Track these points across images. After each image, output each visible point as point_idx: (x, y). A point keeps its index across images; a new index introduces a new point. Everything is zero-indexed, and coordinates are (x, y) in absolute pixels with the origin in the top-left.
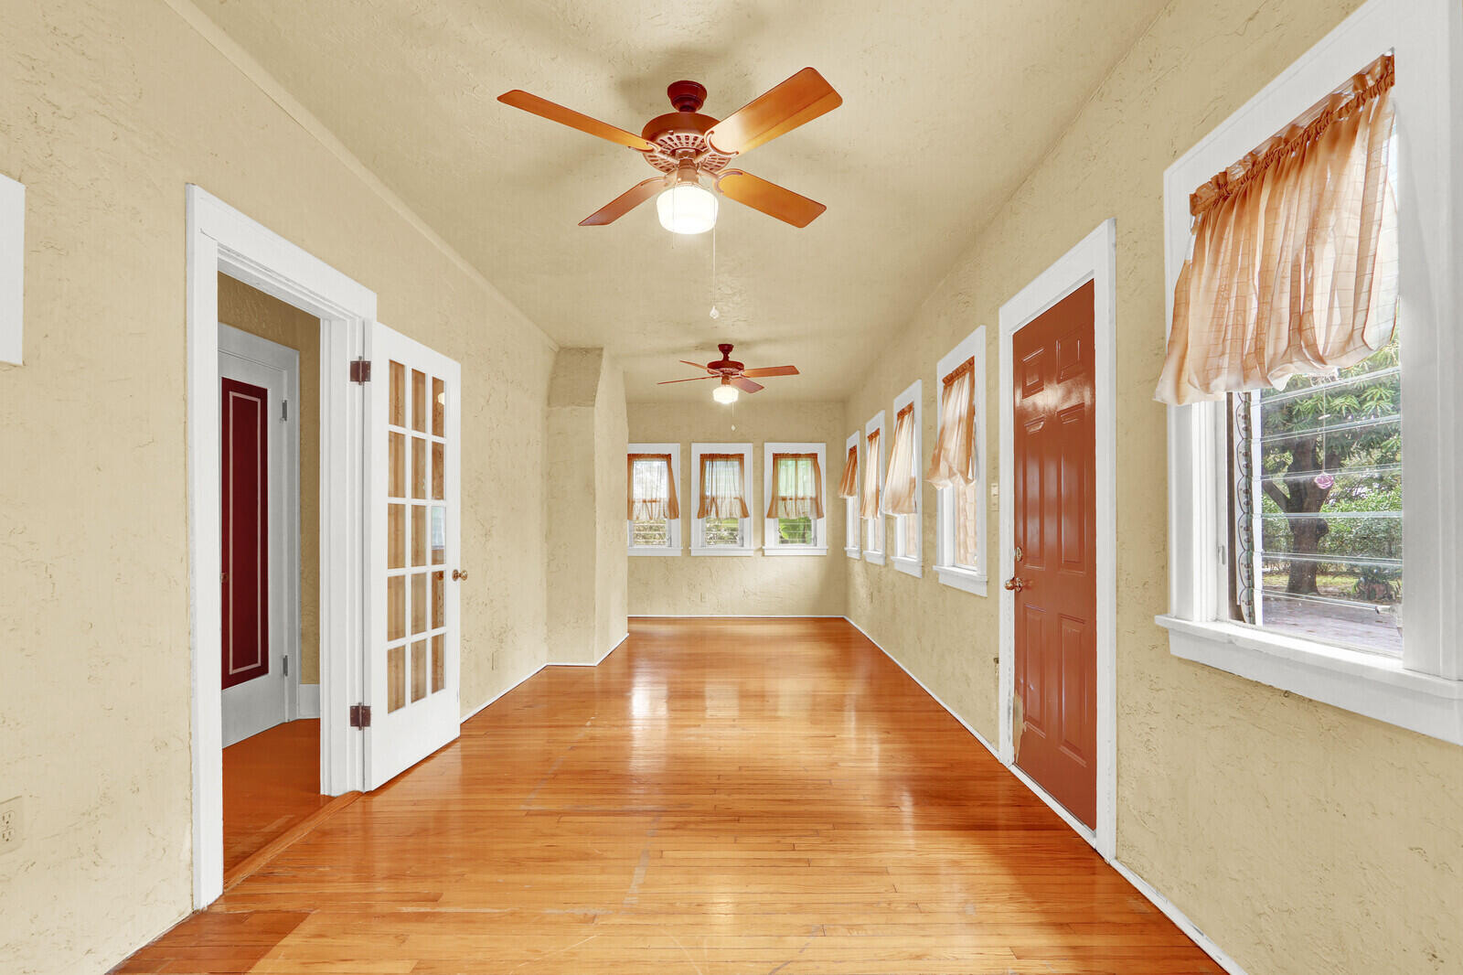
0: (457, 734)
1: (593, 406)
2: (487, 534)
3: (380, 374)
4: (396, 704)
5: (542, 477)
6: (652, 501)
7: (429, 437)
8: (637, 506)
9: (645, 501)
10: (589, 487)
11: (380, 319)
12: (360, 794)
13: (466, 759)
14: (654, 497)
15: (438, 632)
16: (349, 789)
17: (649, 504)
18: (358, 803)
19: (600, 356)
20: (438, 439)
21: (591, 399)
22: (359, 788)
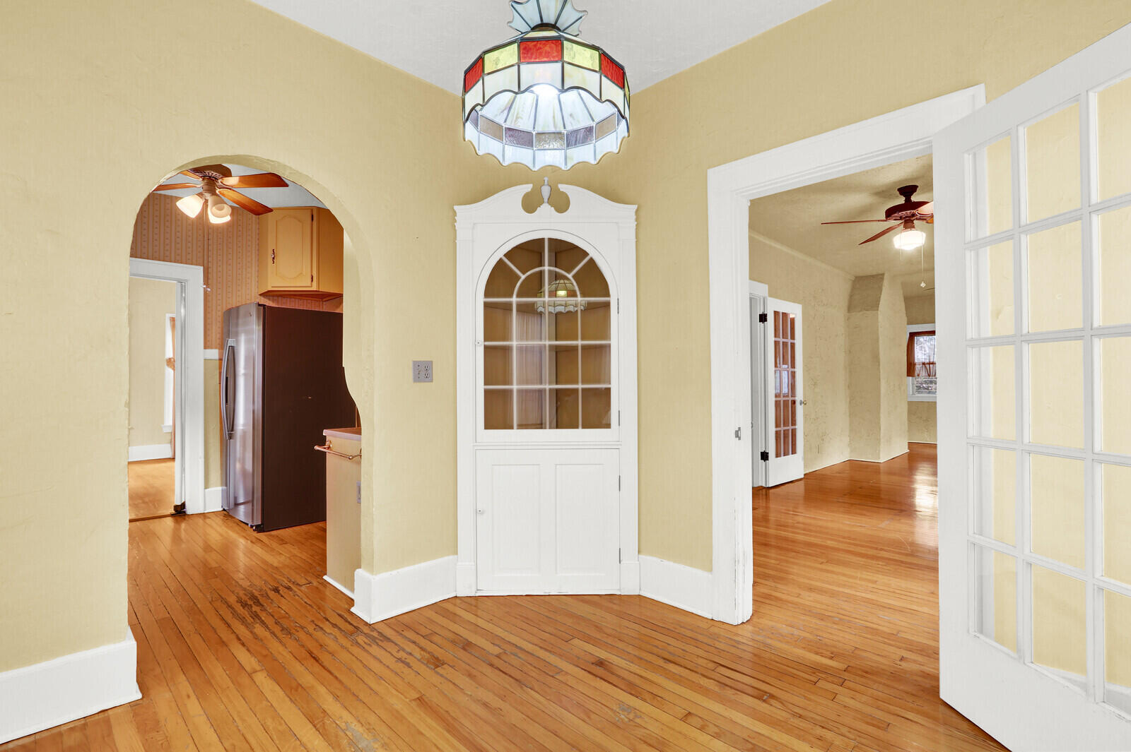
0: (803, 476)
1: (878, 310)
2: (815, 384)
3: (770, 318)
4: (778, 455)
5: (845, 352)
6: (929, 364)
7: (789, 341)
8: (918, 367)
9: (924, 364)
10: (876, 358)
11: (770, 295)
12: (765, 488)
13: (806, 485)
14: (932, 361)
15: (793, 427)
16: (760, 485)
17: (928, 366)
18: (764, 490)
19: (882, 279)
20: (792, 341)
21: (875, 305)
22: (764, 485)
